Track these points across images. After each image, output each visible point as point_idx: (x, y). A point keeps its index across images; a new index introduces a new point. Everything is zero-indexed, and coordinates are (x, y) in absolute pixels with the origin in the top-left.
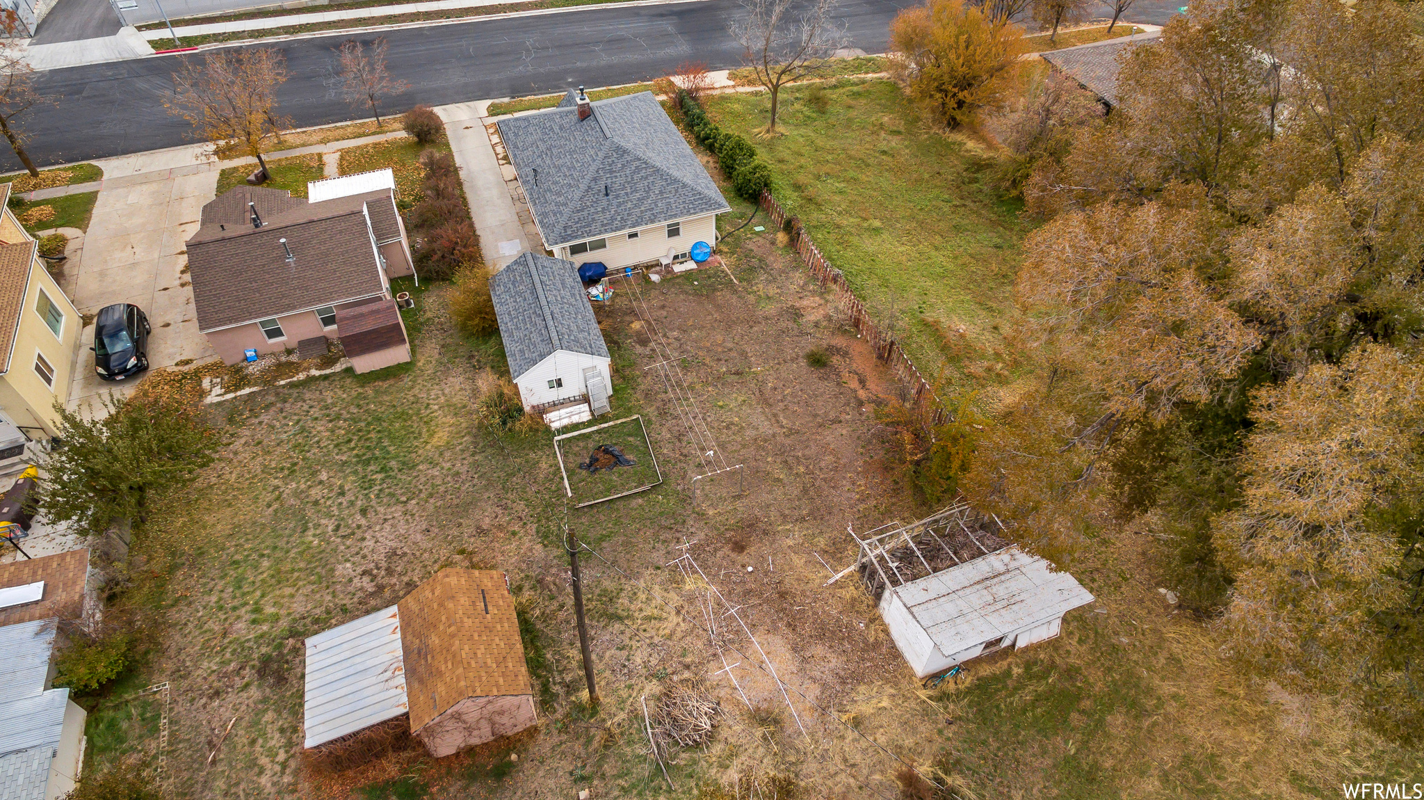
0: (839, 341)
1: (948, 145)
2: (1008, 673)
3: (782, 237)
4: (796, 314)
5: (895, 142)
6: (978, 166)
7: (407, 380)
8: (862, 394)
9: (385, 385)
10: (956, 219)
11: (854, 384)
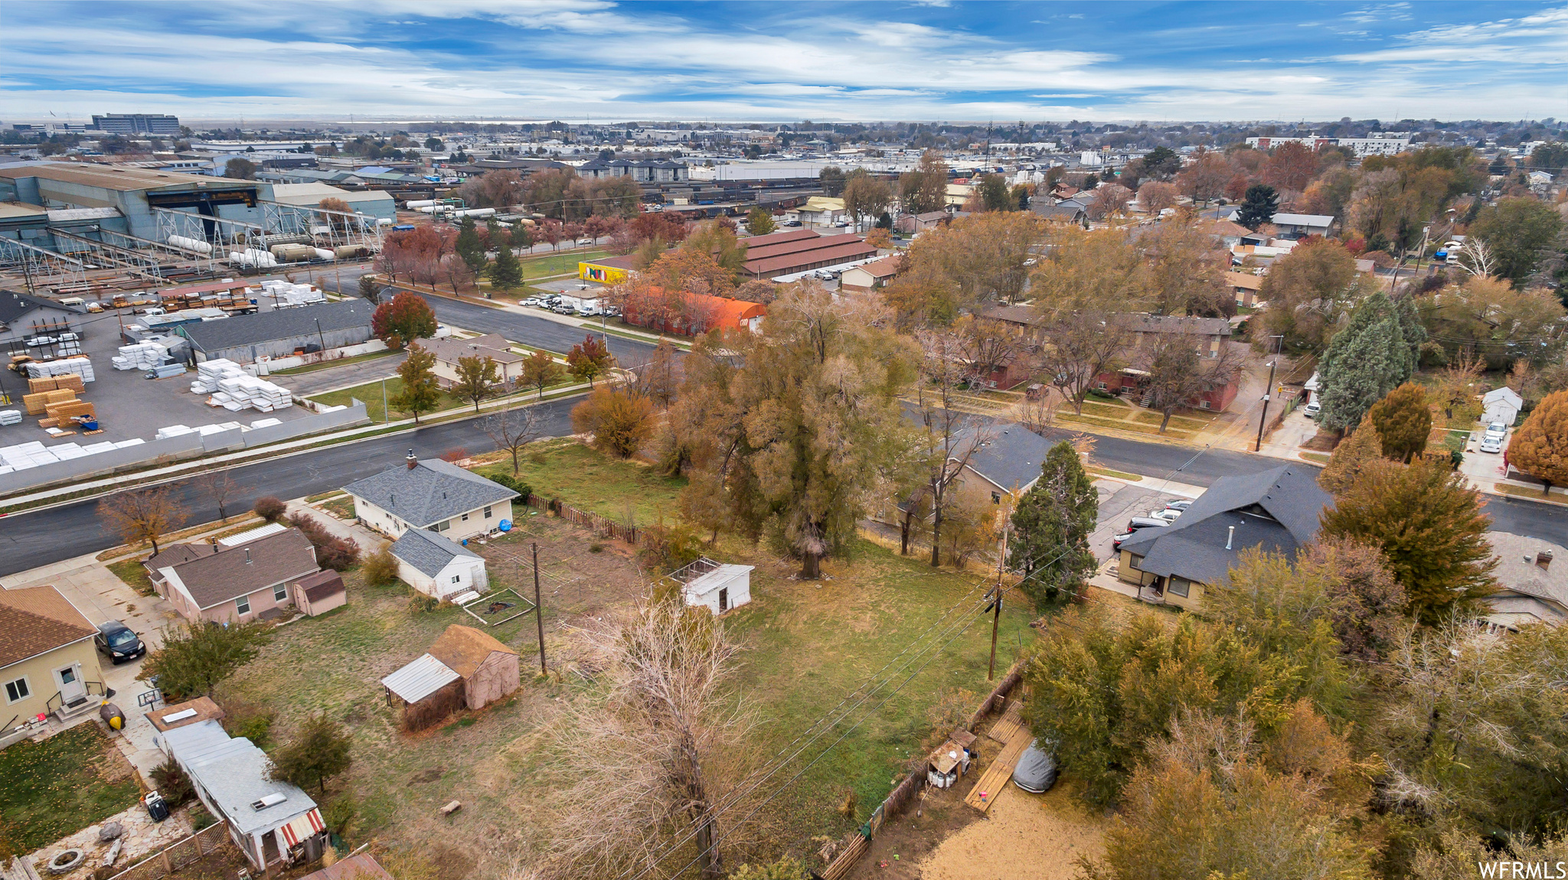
0: (603, 542)
1: (627, 465)
2: (733, 615)
3: (550, 513)
4: (576, 538)
5: (595, 469)
6: (648, 470)
7: (348, 612)
8: (626, 556)
9: (336, 617)
10: (645, 492)
11: (621, 554)
